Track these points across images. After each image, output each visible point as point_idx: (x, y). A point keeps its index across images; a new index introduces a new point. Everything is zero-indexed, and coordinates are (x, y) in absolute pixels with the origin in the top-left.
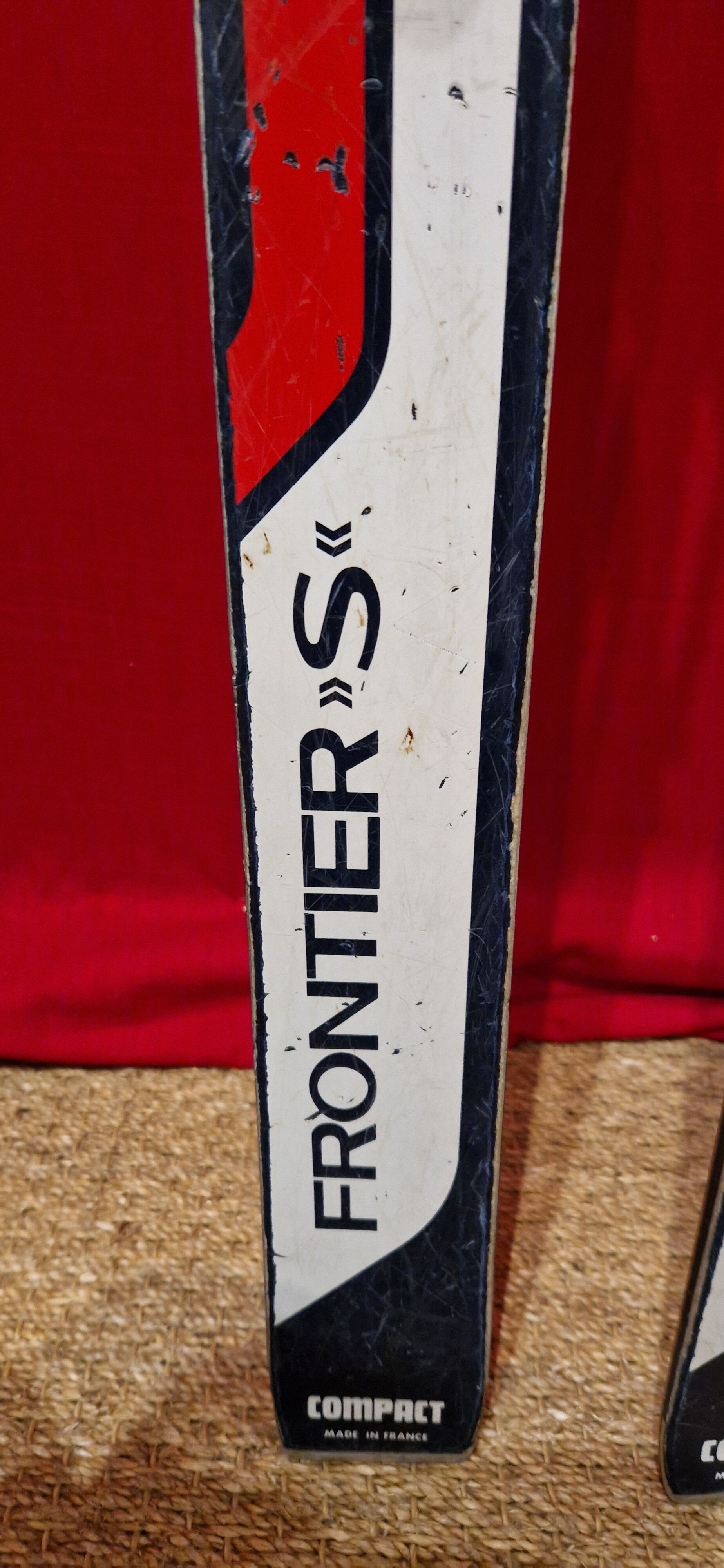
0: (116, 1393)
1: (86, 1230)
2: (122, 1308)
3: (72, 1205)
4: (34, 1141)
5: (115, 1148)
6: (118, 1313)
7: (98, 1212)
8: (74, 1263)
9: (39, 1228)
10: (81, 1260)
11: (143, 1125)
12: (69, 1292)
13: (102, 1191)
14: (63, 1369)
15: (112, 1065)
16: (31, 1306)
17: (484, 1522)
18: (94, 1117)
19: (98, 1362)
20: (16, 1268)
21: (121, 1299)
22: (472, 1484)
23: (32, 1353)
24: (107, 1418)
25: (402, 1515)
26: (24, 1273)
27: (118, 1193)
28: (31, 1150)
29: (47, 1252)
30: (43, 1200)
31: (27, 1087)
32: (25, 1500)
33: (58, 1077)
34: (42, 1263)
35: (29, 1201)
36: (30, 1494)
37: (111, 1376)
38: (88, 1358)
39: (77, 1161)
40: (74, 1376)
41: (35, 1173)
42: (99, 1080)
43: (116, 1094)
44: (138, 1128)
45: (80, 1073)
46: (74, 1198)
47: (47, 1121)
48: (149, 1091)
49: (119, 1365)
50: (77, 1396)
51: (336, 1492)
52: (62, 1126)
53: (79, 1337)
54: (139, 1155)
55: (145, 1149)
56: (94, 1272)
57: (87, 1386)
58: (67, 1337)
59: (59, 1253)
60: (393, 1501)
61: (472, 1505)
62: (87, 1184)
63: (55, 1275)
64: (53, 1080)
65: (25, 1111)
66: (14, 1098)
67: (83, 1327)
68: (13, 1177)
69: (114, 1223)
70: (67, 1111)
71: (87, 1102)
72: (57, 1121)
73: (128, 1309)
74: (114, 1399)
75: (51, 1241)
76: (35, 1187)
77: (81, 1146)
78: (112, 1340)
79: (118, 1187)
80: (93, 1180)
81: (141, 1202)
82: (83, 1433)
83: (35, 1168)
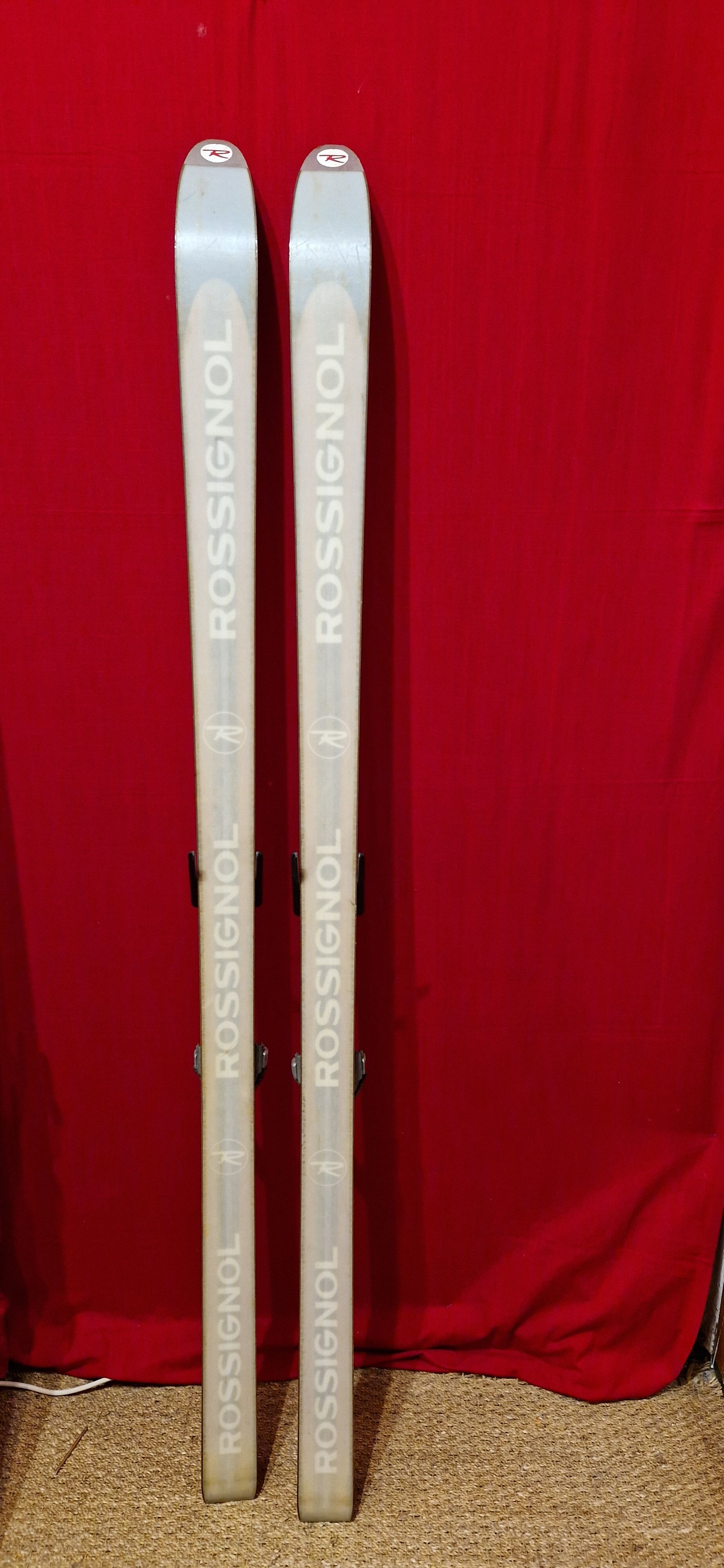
0: (195, 1483)
1: (182, 1439)
2: (195, 1461)
3: (176, 1431)
4: (162, 1412)
5: (188, 1413)
6: (194, 1462)
7: (185, 1433)
8: (180, 1449)
9: (168, 1439)
10: (181, 1448)
11: (196, 1405)
12: (179, 1457)
13: (185, 1427)
14: (180, 1478)
15: (184, 1385)
16: (169, 1461)
17: (292, 1509)
18: (180, 1403)
19: (190, 1476)
20: (163, 1451)
21: (194, 1459)
22: (290, 1501)
23: (171, 1474)
24: (194, 1490)
25: (272, 1508)
26: (165, 1452)
27: (190, 1427)
28: (162, 1415)
29: (171, 1446)
30: (168, 1430)
31: (157, 1393)
32: (174, 1510)
33: (167, 1389)
34: (170, 1449)
35: (163, 1431)
36: (175, 1509)
37: (194, 1479)
38: (187, 1475)
39: (177, 1417)
40: (183, 1480)
41: (164, 1422)
42: (180, 1390)
43: (186, 1395)
44: (195, 1406)
45: (174, 1387)
46: (177, 1430)
47: (165, 1405)
48: (197, 1393)
49: (196, 1476)
50: (185, 1485)
51: (255, 1504)
52: (171, 1406)
53: (183, 1469)
54: (196, 1415)
55: (197, 1413)
56: (186, 1451)
57: (188, 1482)
58: (180, 1469)
59: (175, 1446)
60: (270, 1505)
61: (290, 1505)
62: (180, 1425)
63: (174, 1453)
64: (165, 1390)
65: (157, 1401)
66: (153, 1397)
67: (184, 1467)
68: (157, 1424)
69: (190, 1437)
70: (171, 1401)
71: (177, 1398)
72: (168, 1405)
73: (196, 1461)
74: (195, 1485)
75: (172, 1443)
76: (165, 1426)
77: (177, 1413)
78: (193, 1470)
79: (190, 1426)
80: (182, 1424)
81: (197, 1430)
82: (188, 1493)
83: (164, 1420)
